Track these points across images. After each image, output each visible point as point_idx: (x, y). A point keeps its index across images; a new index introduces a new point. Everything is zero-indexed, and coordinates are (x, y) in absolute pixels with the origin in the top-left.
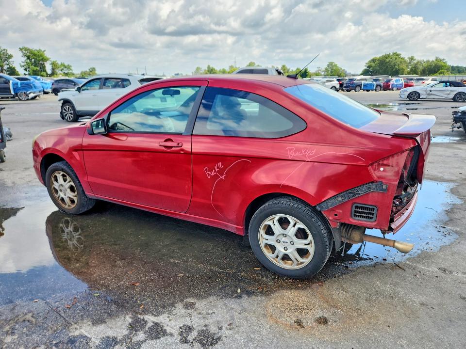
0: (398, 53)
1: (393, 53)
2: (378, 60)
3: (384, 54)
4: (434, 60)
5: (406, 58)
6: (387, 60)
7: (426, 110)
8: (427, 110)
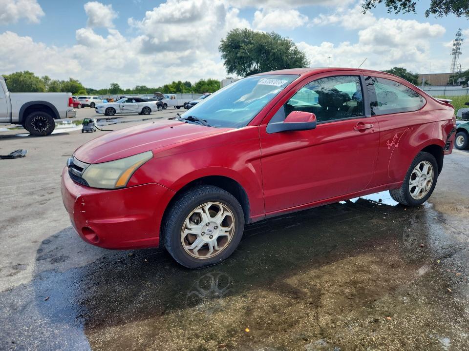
0: (30, 72)
1: (25, 72)
2: (10, 78)
3: (15, 72)
4: (69, 81)
5: (40, 78)
6: (21, 79)
7: (123, 124)
8: (125, 123)
